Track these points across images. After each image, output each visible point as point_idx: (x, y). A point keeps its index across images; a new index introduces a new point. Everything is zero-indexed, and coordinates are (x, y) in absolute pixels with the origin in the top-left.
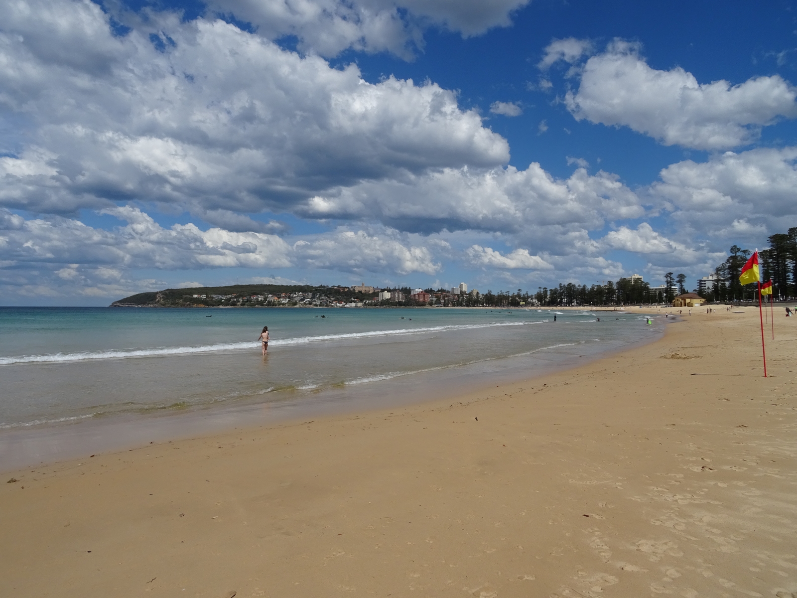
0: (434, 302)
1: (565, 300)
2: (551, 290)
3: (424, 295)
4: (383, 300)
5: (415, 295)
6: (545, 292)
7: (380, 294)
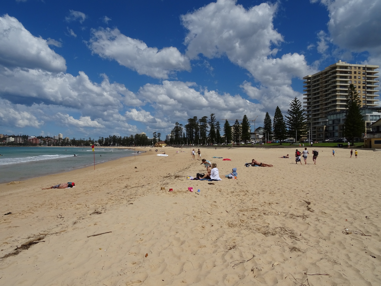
0: (42, 143)
1: (112, 143)
2: (105, 138)
3: (36, 140)
4: (9, 142)
5: (30, 140)
6: (103, 139)
7: (8, 139)
